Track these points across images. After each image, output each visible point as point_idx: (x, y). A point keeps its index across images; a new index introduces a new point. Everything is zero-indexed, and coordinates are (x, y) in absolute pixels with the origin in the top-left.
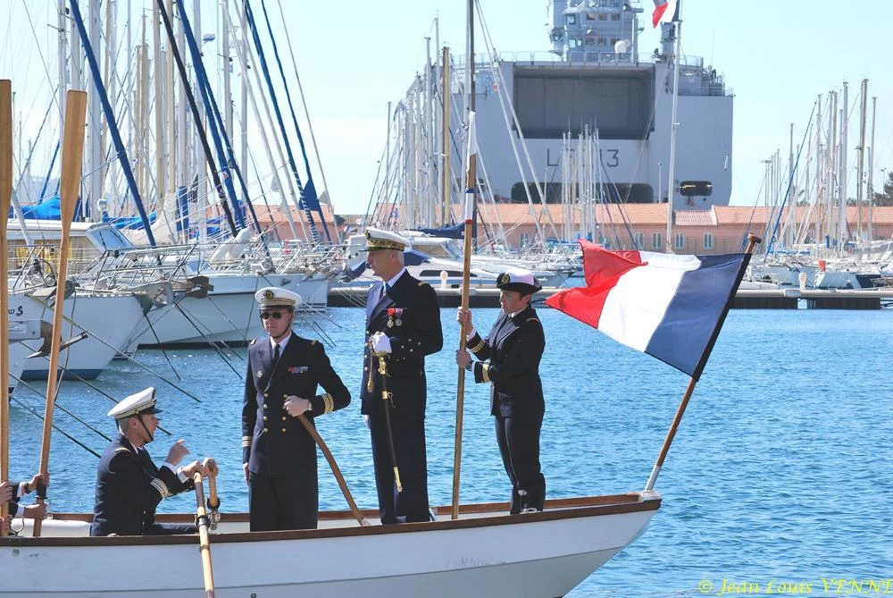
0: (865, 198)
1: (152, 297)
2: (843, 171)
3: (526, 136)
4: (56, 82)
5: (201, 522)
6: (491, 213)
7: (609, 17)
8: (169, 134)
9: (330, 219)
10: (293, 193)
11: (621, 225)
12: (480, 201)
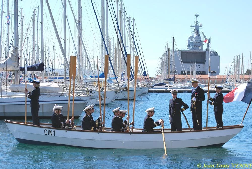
0: (243, 74)
1: (117, 91)
2: (239, 69)
3: (183, 63)
4: (101, 54)
5: (162, 130)
6: (177, 76)
7: (198, 43)
8: (120, 63)
9: (148, 77)
10: (142, 73)
11: (200, 78)
12: (175, 74)
